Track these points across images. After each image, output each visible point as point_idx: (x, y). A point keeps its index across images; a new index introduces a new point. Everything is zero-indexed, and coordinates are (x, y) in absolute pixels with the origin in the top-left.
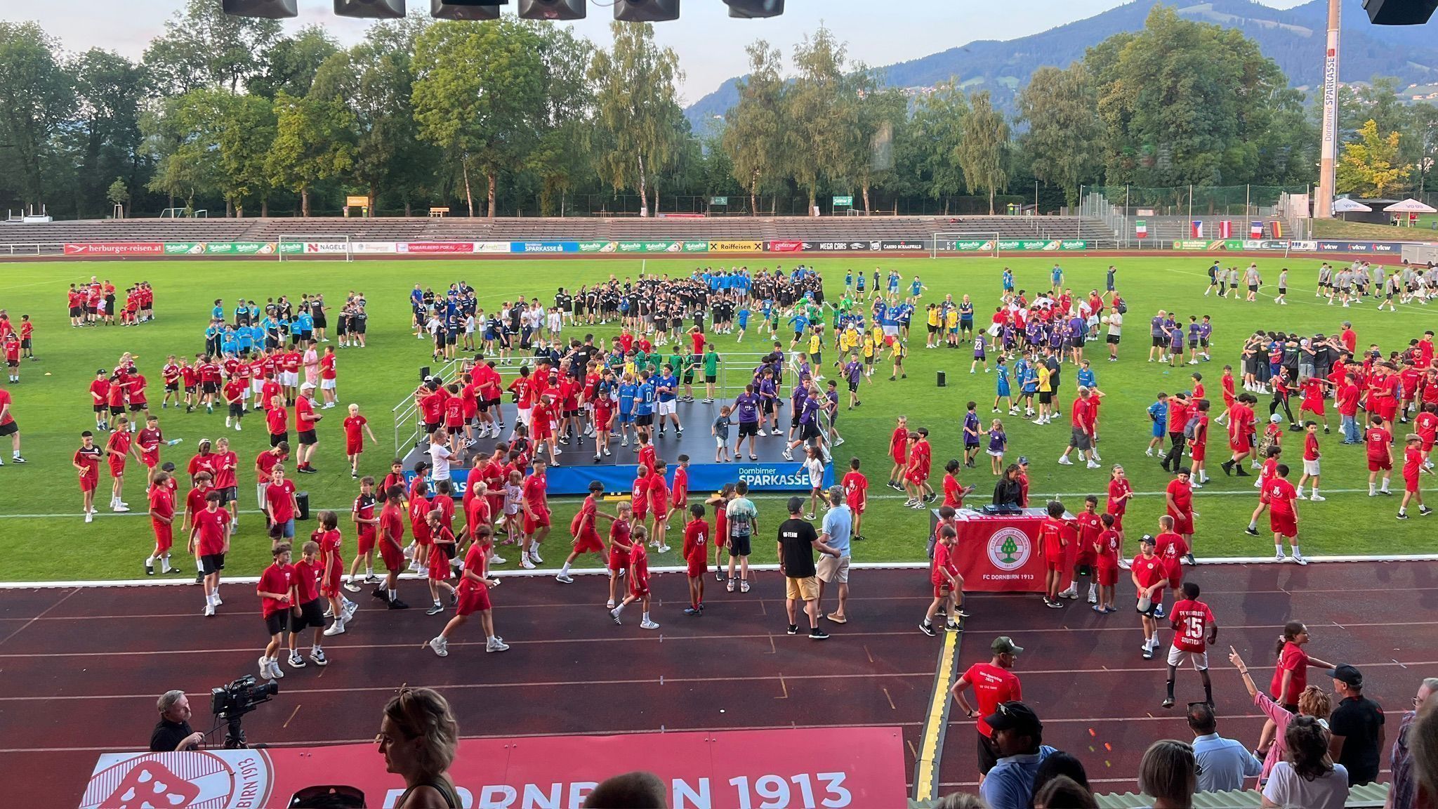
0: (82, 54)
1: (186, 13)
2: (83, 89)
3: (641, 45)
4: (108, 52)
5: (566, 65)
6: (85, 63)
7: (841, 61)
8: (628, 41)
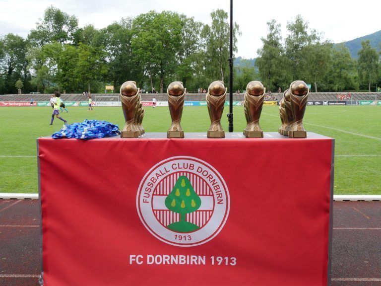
0: (5, 36)
1: (43, 19)
2: (6, 49)
3: (222, 22)
4: (15, 35)
5: (191, 33)
6: (7, 39)
7: (307, 27)
8: (217, 21)
